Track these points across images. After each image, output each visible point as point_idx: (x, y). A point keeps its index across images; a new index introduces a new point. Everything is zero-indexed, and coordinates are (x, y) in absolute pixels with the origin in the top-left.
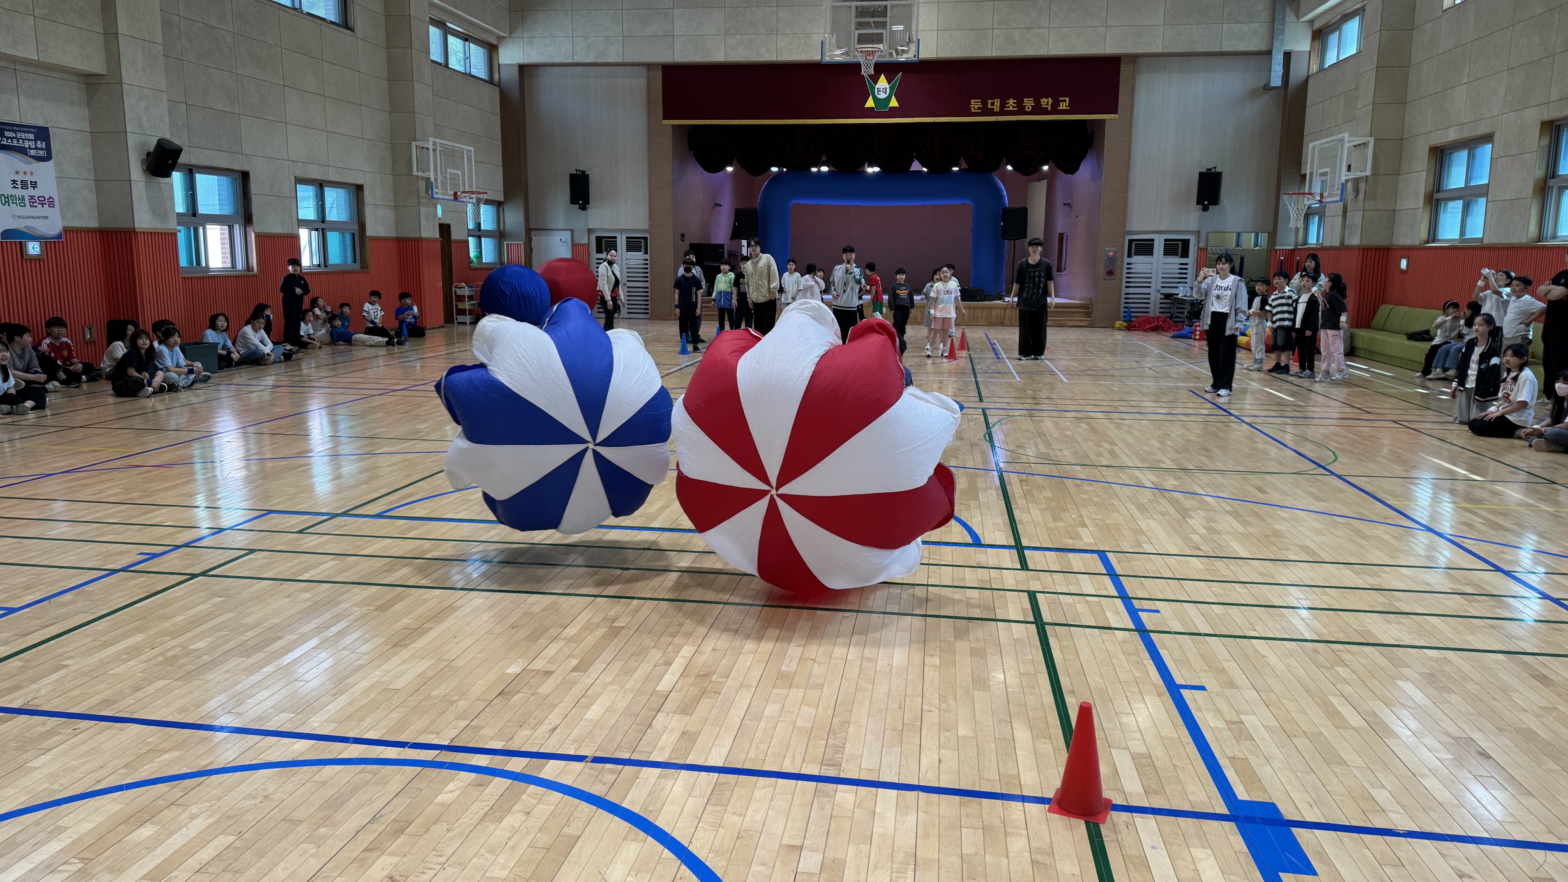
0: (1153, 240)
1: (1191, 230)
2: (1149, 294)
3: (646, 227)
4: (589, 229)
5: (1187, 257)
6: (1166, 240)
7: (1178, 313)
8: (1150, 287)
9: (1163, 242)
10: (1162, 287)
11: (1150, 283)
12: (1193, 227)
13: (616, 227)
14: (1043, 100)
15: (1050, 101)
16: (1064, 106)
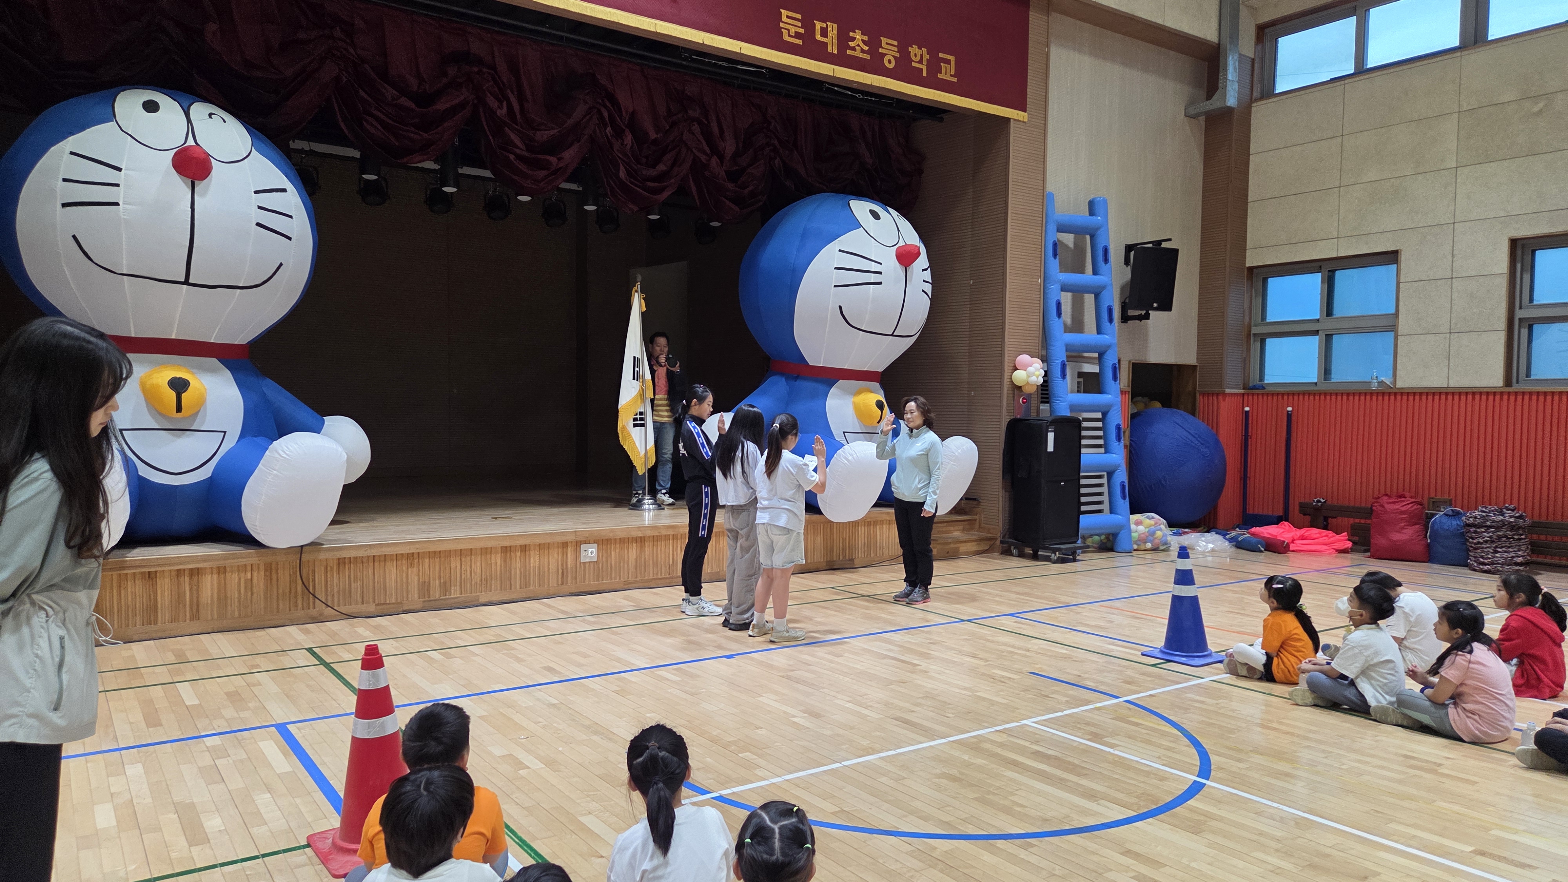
6: (1079, 375)
14: (914, 50)
15: (926, 57)
16: (947, 73)
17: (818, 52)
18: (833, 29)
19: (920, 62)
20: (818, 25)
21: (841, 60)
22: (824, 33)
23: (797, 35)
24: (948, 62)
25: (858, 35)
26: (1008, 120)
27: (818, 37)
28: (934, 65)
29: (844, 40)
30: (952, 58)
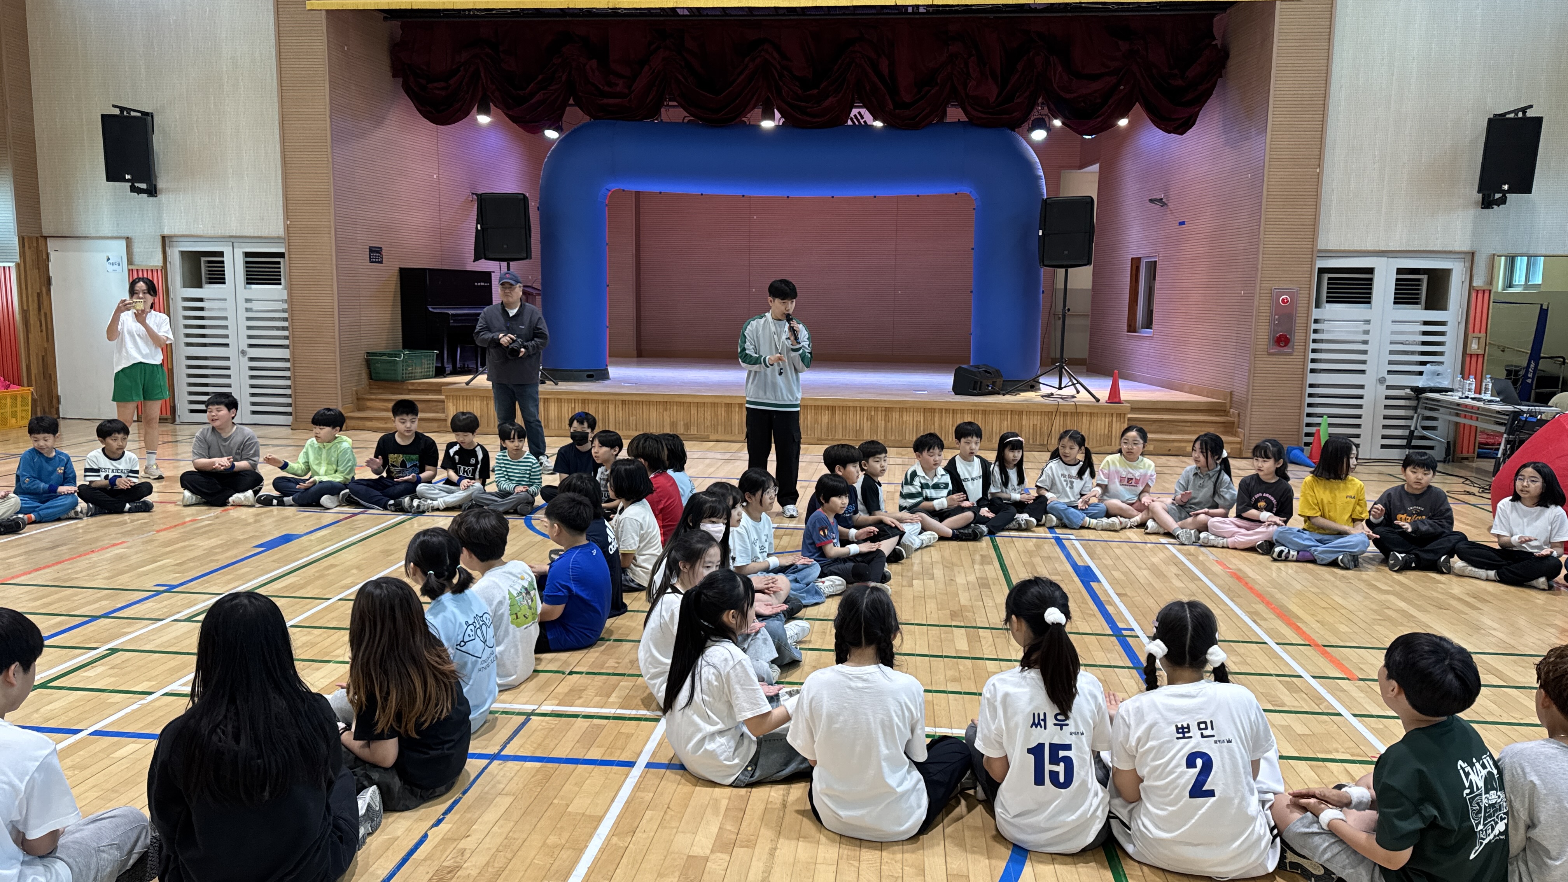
0: (1371, 271)
1: (1457, 249)
2: (1362, 387)
3: (280, 231)
4: (163, 238)
5: (1444, 308)
6: (1400, 271)
7: (1425, 428)
8: (1363, 372)
9: (1394, 276)
10: (1389, 372)
11: (1364, 362)
12: (1461, 242)
13: (220, 232)
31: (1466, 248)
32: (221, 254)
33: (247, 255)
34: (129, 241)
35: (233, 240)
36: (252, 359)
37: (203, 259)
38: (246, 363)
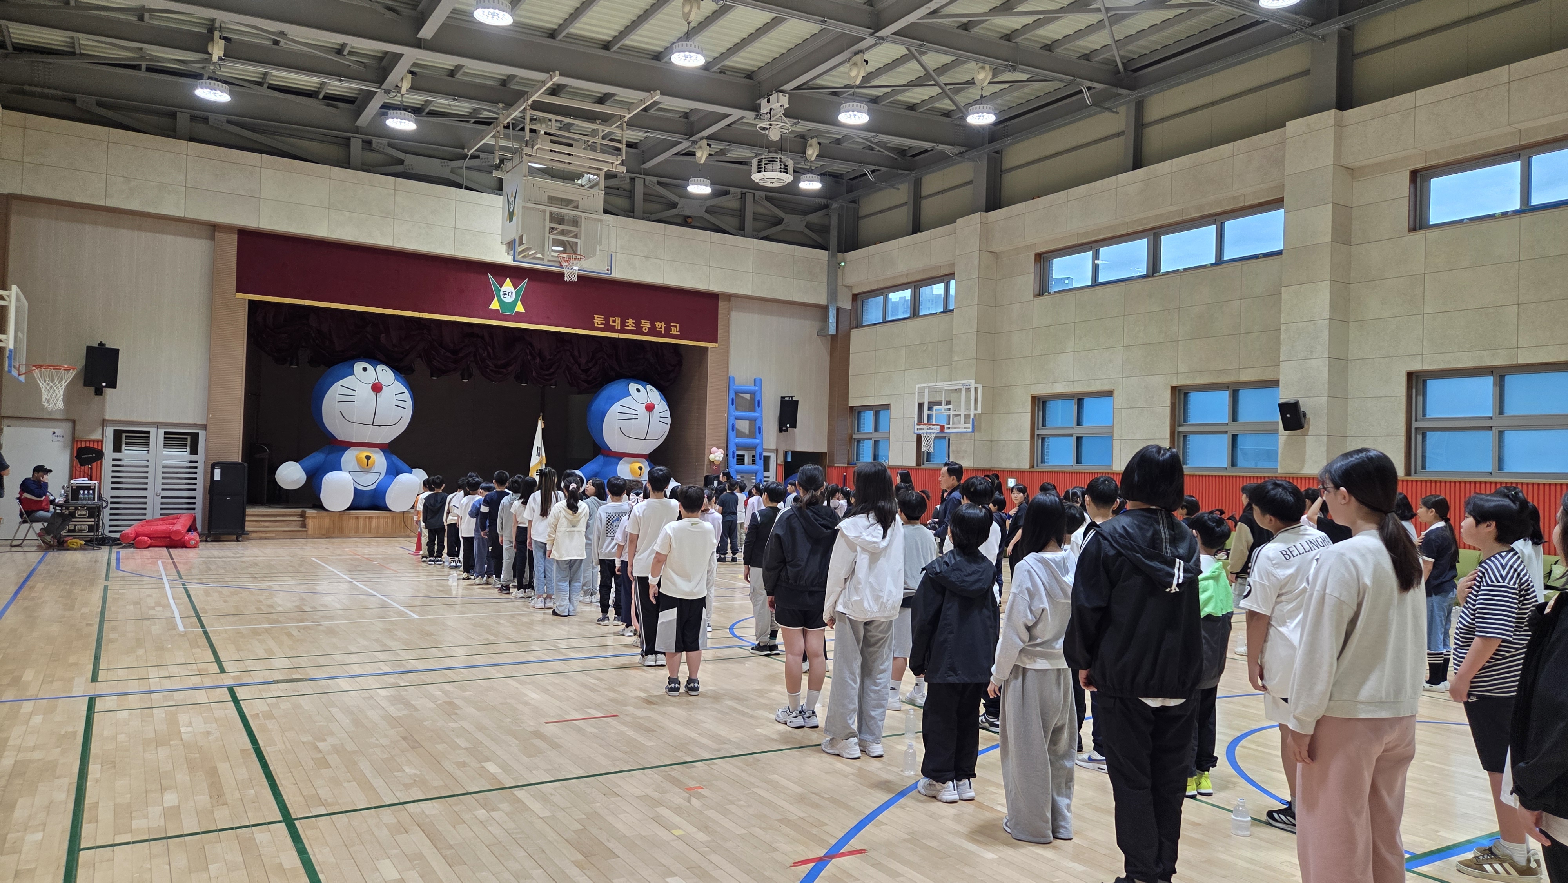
1: (771, 448)
3: (202, 421)
4: (105, 421)
13: (151, 419)
14: (658, 324)
15: (664, 325)
16: (675, 331)
17: (612, 329)
18: (618, 320)
19: (661, 328)
20: (611, 319)
21: (623, 331)
22: (614, 321)
23: (602, 324)
24: (676, 327)
25: (630, 321)
26: (707, 348)
27: (611, 323)
28: (669, 329)
29: (623, 323)
30: (678, 325)
31: (774, 447)
32: (148, 432)
33: (166, 433)
34: (74, 422)
35: (158, 425)
36: (162, 497)
37: (124, 435)
38: (159, 500)
